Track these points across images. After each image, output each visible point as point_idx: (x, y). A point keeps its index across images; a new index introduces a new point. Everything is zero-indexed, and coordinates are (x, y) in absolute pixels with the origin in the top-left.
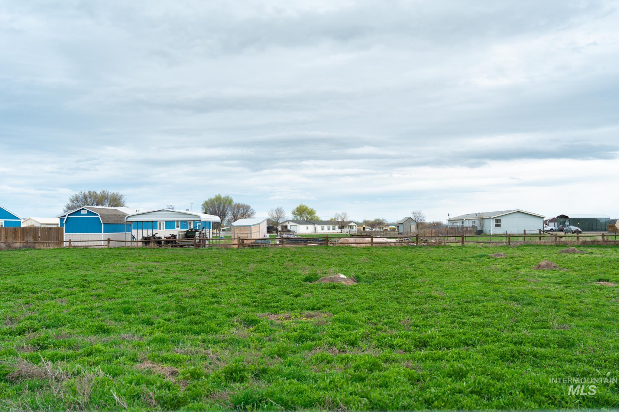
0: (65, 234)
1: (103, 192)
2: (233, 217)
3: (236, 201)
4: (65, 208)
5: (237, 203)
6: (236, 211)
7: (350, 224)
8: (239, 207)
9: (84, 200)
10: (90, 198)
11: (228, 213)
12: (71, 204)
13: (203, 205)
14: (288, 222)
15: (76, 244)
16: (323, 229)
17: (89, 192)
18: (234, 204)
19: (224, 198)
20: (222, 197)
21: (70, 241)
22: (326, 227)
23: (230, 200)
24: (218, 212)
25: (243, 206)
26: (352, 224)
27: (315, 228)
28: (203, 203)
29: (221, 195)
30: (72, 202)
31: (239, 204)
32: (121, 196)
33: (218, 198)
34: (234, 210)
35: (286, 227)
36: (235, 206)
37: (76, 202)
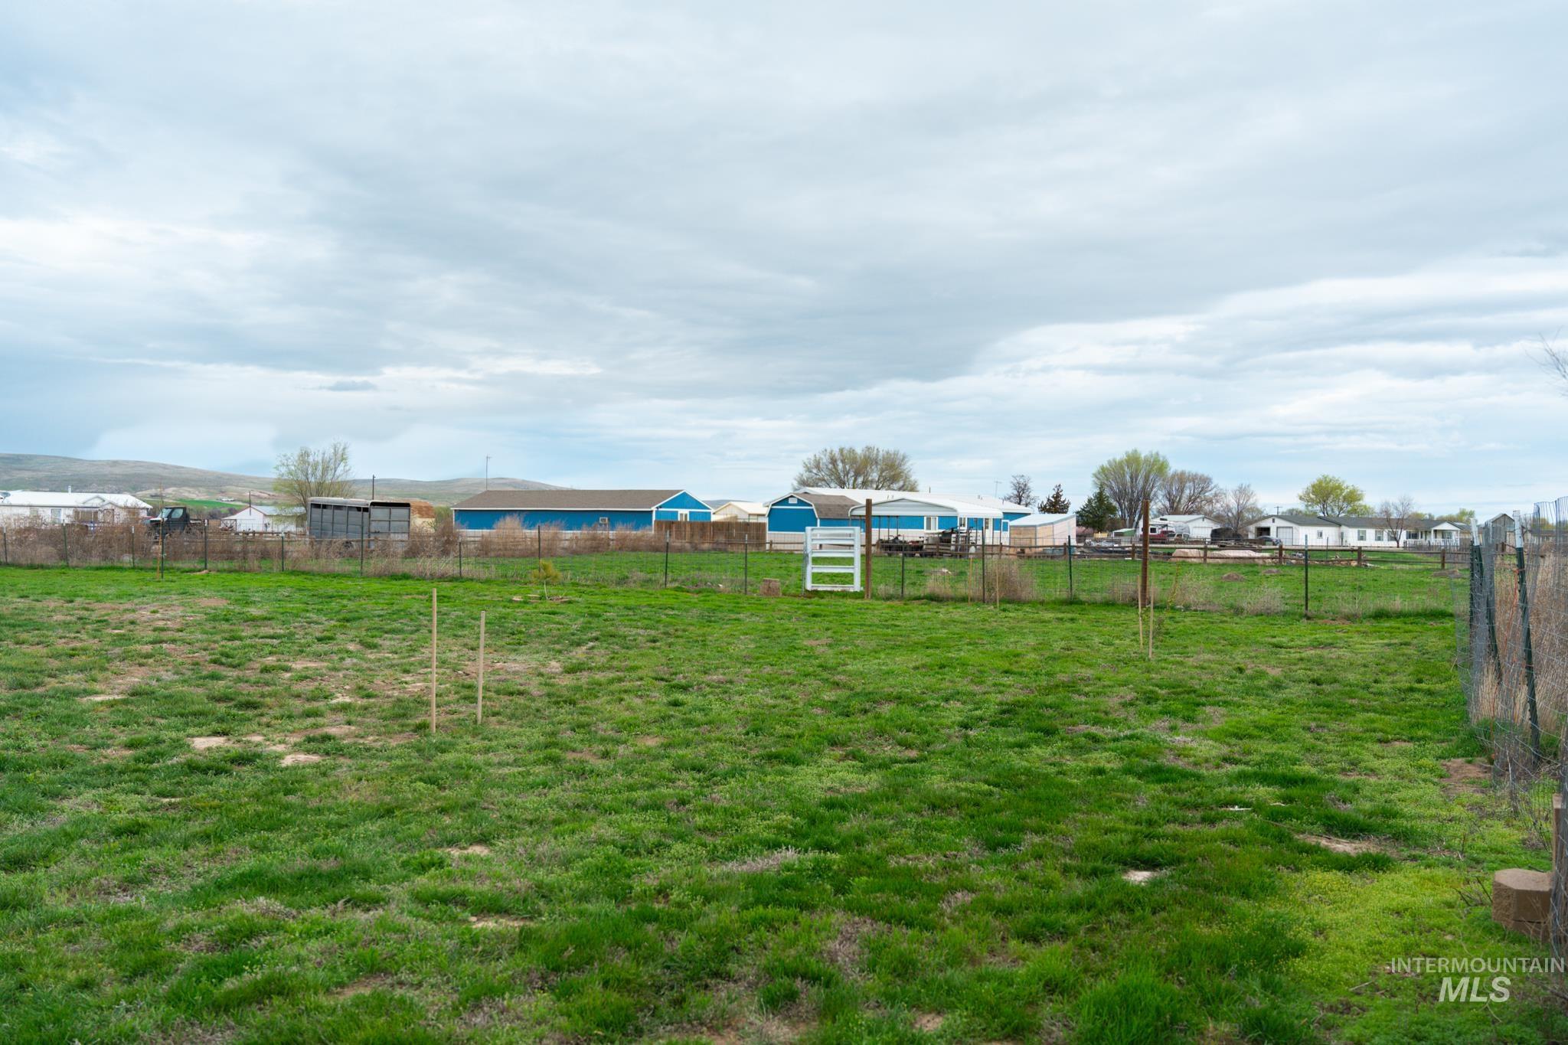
0: (768, 532)
1: (868, 448)
2: (1167, 504)
3: (1175, 467)
4: (796, 484)
5: (1179, 471)
6: (1177, 490)
7: (1438, 528)
8: (1182, 479)
9: (830, 466)
10: (843, 461)
11: (1155, 495)
12: (806, 475)
13: (1095, 475)
14: (1271, 520)
15: (779, 547)
16: (1361, 538)
17: (841, 450)
18: (1170, 472)
19: (1146, 460)
20: (1143, 456)
21: (771, 543)
22: (1371, 533)
23: (1162, 465)
24: (1133, 492)
25: (1194, 478)
26: (1446, 526)
27: (1342, 536)
28: (1095, 470)
29: (1139, 450)
30: (809, 470)
31: (1183, 473)
32: (904, 458)
33: (1133, 460)
34: (1171, 485)
35: (1267, 530)
36: (1173, 477)
37: (815, 471)
